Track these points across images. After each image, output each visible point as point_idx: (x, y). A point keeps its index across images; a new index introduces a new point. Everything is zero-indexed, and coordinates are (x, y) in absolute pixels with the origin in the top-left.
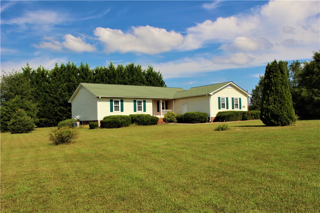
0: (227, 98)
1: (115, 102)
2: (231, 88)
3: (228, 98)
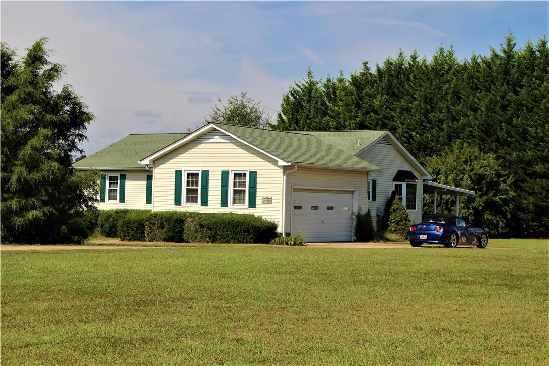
0: (206, 174)
1: (111, 179)
2: (223, 140)
3: (207, 172)
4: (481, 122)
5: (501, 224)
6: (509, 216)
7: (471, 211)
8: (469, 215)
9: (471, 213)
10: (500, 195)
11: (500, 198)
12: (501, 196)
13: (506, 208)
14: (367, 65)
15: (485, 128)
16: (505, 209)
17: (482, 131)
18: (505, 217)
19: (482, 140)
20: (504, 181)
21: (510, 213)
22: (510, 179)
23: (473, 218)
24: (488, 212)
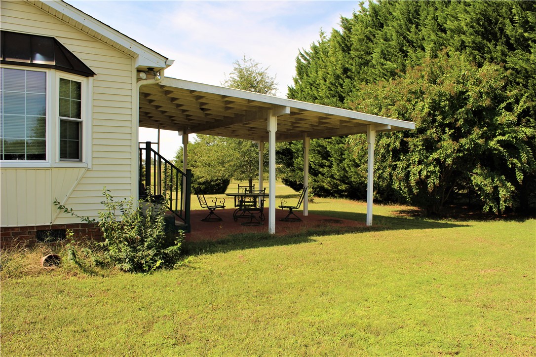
4: (474, 15)
5: (502, 193)
6: (520, 177)
7: (431, 168)
8: (427, 177)
9: (433, 172)
10: (500, 134)
11: (498, 142)
12: (500, 138)
13: (515, 161)
14: (363, 5)
15: (483, 26)
16: (512, 164)
17: (477, 32)
18: (512, 178)
19: (480, 48)
20: (509, 108)
21: (523, 171)
22: (521, 104)
23: (437, 182)
24: (479, 171)
